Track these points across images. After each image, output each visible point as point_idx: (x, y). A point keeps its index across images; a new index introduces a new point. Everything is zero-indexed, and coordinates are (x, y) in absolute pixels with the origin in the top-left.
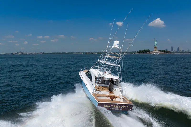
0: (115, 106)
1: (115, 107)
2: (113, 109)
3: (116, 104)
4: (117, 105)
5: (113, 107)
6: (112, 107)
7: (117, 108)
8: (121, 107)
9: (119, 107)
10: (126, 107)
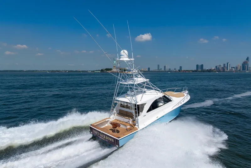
1: (101, 135)
3: (101, 132)
8: (106, 137)
10: (111, 140)
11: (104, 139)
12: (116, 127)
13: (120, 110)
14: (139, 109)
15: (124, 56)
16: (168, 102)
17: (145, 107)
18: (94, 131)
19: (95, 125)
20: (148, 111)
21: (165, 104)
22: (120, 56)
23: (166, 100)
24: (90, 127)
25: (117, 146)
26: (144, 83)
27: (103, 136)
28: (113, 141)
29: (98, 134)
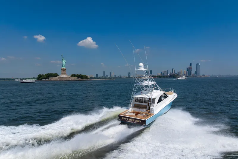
3: (130, 118)
5: (128, 119)
8: (134, 120)
9: (133, 121)
10: (139, 121)
11: (133, 122)
12: (138, 114)
13: (135, 105)
14: (151, 101)
15: (142, 67)
16: (166, 97)
17: (156, 100)
18: (123, 118)
19: (122, 114)
20: (158, 103)
21: (165, 98)
22: (138, 67)
23: (166, 96)
24: (119, 116)
25: (144, 125)
26: (153, 85)
27: (132, 120)
28: (141, 122)
29: (127, 119)
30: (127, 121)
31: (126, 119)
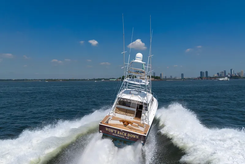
0: (118, 132)
1: (120, 133)
2: (117, 135)
3: (120, 130)
4: (122, 132)
5: (117, 132)
6: (115, 133)
7: (122, 135)
8: (127, 135)
9: (125, 135)
10: (134, 136)
11: (123, 137)
18: (107, 129)
28: (137, 137)
29: (114, 132)
30: (115, 135)
31: (112, 131)
